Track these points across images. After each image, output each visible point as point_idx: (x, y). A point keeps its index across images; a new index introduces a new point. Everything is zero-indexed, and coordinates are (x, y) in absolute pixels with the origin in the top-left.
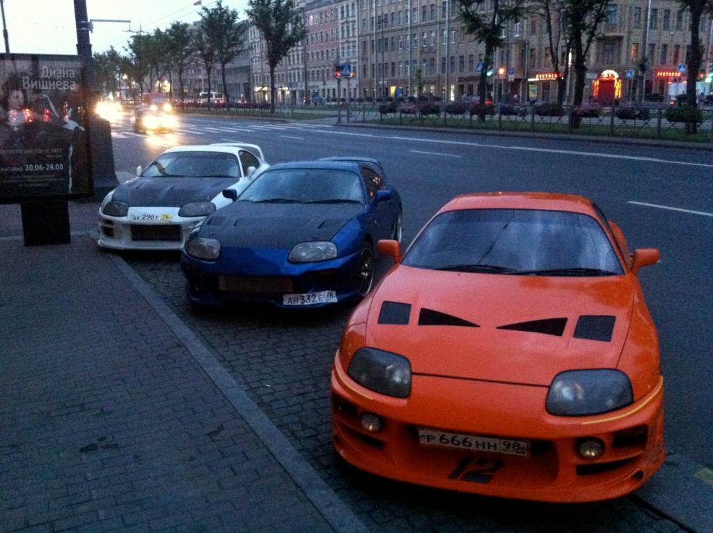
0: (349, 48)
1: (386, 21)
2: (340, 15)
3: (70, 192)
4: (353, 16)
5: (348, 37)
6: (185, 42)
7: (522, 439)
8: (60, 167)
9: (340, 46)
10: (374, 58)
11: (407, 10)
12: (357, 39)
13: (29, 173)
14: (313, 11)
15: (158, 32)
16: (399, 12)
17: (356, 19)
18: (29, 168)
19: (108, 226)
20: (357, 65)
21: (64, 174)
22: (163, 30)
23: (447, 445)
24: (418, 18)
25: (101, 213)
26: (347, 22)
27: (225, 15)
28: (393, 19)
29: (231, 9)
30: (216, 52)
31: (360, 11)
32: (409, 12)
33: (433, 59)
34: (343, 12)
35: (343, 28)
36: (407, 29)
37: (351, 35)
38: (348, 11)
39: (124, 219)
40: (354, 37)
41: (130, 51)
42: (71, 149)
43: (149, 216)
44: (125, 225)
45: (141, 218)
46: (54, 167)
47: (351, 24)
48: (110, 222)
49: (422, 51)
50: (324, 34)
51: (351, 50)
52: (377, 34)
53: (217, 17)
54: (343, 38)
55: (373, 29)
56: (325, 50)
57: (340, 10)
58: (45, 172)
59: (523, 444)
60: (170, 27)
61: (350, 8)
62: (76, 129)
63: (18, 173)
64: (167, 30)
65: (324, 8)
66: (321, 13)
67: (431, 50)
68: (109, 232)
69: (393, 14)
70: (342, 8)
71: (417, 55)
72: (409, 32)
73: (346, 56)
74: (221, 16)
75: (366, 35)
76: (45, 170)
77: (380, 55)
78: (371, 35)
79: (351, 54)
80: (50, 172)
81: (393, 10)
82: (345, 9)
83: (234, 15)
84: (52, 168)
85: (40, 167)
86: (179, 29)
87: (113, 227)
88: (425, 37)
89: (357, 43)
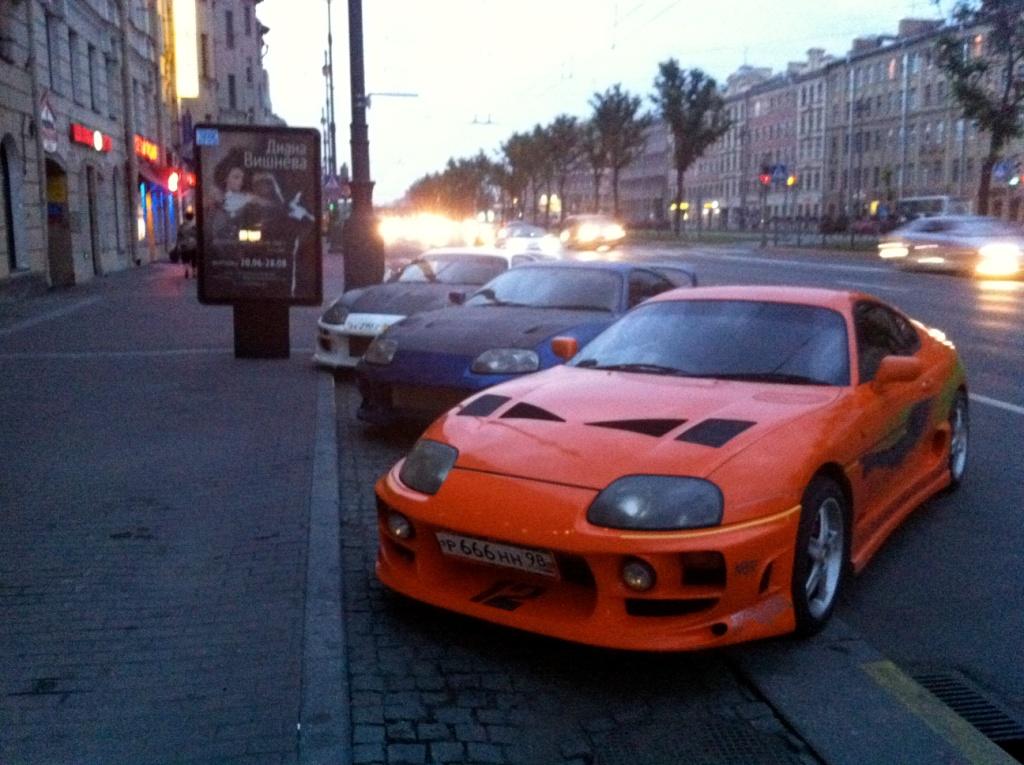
0: (810, 146)
1: (868, 107)
2: (799, 102)
3: (293, 295)
4: (820, 101)
5: (810, 131)
6: (571, 142)
7: (545, 550)
8: (283, 263)
9: (798, 144)
10: (847, 161)
11: (901, 92)
12: (823, 134)
13: (245, 269)
14: (762, 96)
15: (538, 129)
16: (890, 94)
17: (823, 104)
18: (246, 262)
19: (324, 336)
20: (821, 172)
21: (287, 272)
22: (544, 126)
23: (470, 556)
24: (918, 102)
25: (320, 321)
26: (811, 110)
27: (624, 103)
28: (879, 104)
29: (632, 96)
30: (609, 156)
31: (831, 93)
32: (904, 95)
33: (938, 163)
34: (804, 96)
35: (803, 120)
36: (900, 118)
37: (815, 127)
38: (812, 95)
39: (340, 328)
40: (819, 130)
41: (503, 154)
42: (297, 243)
43: (368, 325)
44: (342, 335)
45: (358, 328)
46: (275, 262)
47: (815, 114)
48: (326, 332)
49: (923, 151)
50: (775, 128)
51: (814, 149)
52: (854, 126)
53: (614, 105)
54: (802, 131)
55: (847, 118)
56: (774, 150)
57: (800, 93)
58: (264, 269)
59: (547, 559)
60: (552, 121)
61: (816, 90)
62: (305, 218)
63: (232, 268)
64: (550, 126)
65: (777, 92)
66: (772, 100)
67: (934, 150)
68: (326, 345)
69: (879, 97)
70: (804, 91)
71: (915, 158)
72: (903, 123)
73: (805, 158)
74: (619, 103)
75: (838, 128)
76: (264, 266)
77: (857, 156)
78: (845, 128)
79: (813, 156)
80: (270, 269)
81: (880, 90)
82: (808, 93)
83: (637, 102)
84: (272, 264)
85: (257, 263)
86: (564, 126)
87: (328, 337)
88: (928, 129)
89: (823, 140)
